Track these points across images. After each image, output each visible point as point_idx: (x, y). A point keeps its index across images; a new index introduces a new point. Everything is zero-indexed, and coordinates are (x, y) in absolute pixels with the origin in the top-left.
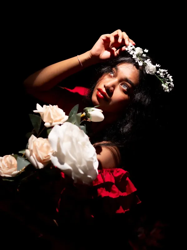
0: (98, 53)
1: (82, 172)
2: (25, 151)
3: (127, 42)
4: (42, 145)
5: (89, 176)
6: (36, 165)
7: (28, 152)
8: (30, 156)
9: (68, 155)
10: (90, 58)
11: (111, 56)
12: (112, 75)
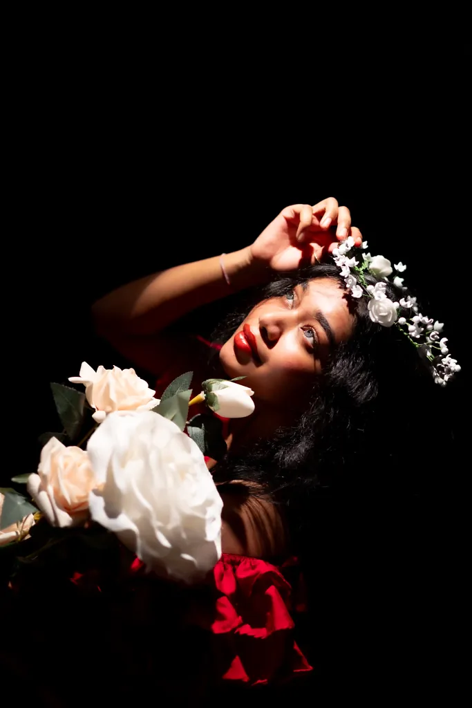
0: (268, 251)
1: (165, 543)
2: (28, 476)
3: (341, 231)
4: (75, 467)
5: (187, 557)
6: (52, 518)
7: (34, 480)
8: (40, 490)
9: (131, 493)
10: (249, 262)
11: (301, 262)
12: (290, 301)
